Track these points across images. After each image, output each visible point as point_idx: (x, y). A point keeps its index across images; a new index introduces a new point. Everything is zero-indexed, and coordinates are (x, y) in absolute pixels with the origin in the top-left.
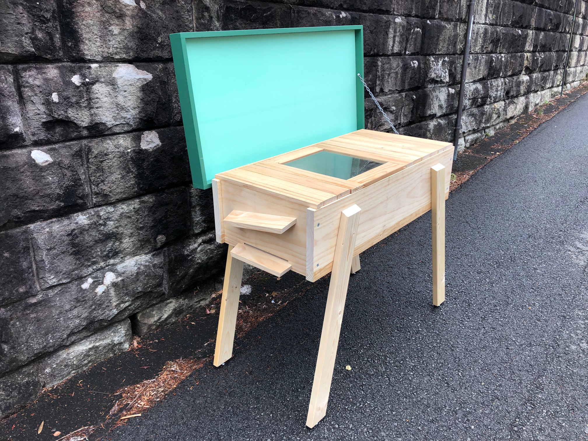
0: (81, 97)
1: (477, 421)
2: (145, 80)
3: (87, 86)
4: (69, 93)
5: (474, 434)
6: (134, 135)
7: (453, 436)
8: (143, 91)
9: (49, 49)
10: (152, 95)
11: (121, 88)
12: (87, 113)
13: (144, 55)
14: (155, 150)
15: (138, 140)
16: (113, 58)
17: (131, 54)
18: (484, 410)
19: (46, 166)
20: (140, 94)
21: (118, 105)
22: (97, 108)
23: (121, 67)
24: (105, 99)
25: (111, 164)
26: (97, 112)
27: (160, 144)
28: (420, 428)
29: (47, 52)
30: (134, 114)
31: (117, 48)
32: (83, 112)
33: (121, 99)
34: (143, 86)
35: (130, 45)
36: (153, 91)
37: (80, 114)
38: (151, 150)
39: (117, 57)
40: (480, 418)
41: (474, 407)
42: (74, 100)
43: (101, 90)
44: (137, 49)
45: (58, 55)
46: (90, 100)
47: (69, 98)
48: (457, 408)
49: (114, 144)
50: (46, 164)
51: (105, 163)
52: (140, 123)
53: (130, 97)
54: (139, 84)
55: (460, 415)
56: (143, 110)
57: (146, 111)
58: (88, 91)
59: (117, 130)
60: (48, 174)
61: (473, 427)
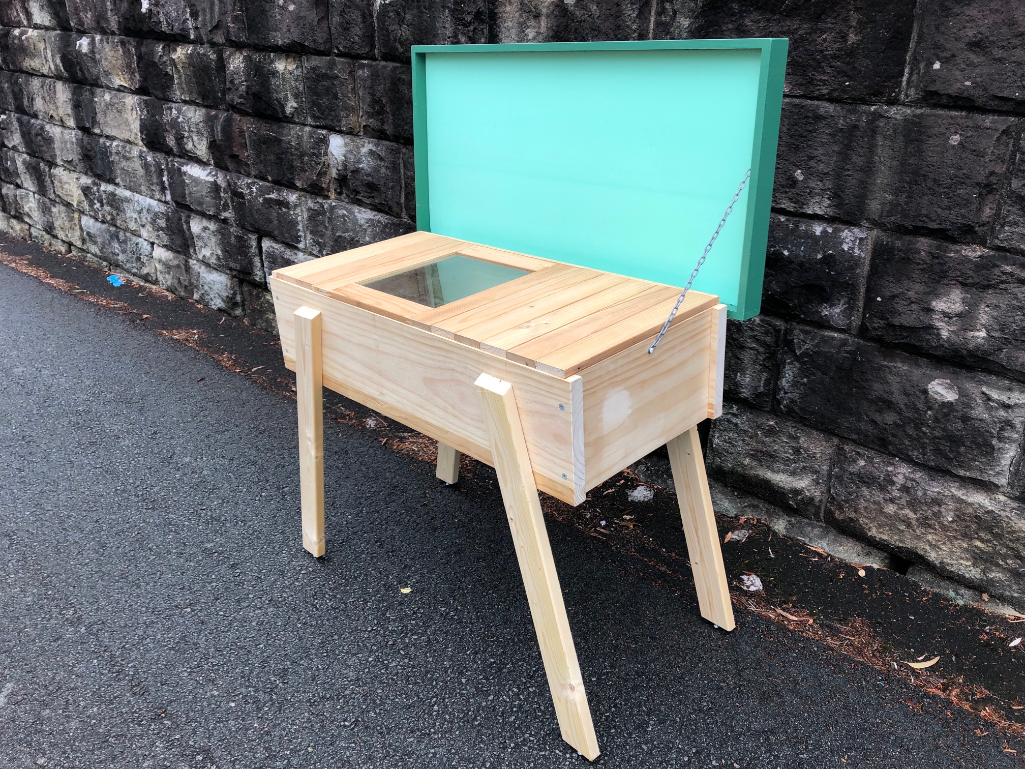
1: (240, 713)
5: (221, 702)
7: (231, 677)
18: (256, 730)
28: (261, 646)
40: (243, 719)
41: (267, 719)
48: (274, 697)
55: (261, 695)
61: (233, 705)
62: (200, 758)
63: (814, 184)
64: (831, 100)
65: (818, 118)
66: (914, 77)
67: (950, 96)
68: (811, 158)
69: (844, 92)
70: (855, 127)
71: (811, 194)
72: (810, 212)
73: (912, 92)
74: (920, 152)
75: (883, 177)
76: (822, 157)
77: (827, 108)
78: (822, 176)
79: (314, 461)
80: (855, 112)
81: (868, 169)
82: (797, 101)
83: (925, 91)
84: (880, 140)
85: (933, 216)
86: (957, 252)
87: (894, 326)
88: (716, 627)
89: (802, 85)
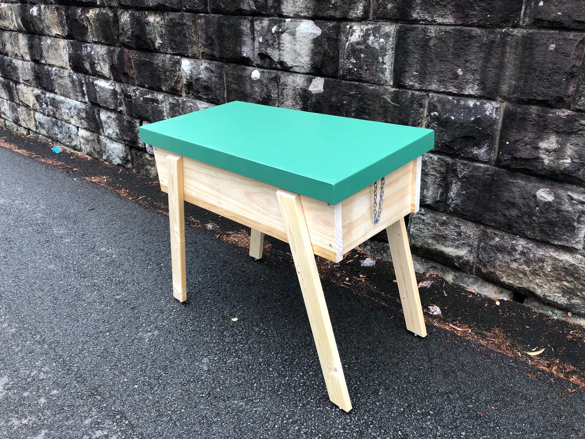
0: (275, 41)
1: (141, 391)
2: (315, 34)
3: (279, 34)
4: (268, 37)
5: (129, 385)
6: (309, 77)
7: (135, 371)
8: (315, 43)
9: (264, 8)
10: (319, 48)
11: (298, 39)
12: (278, 53)
13: (320, 14)
14: (317, 94)
15: (310, 81)
16: (299, 15)
17: (310, 12)
18: (150, 401)
19: (255, 81)
20: (311, 46)
21: (295, 51)
22: (283, 50)
23: (304, 22)
24: (288, 45)
25: (288, 93)
26: (282, 53)
27: (322, 90)
28: (151, 353)
29: (263, 10)
30: (307, 61)
31: (301, 8)
32: (276, 51)
33: (297, 47)
34: (314, 40)
35: (309, 5)
36: (320, 45)
37: (274, 52)
38: (314, 93)
39: (302, 15)
40: (143, 395)
41: (157, 394)
42: (271, 42)
43: (286, 38)
44: (314, 9)
45: (270, 12)
46: (279, 44)
47: (268, 40)
49: (293, 79)
50: (256, 79)
51: (285, 91)
52: (312, 69)
53: (304, 46)
54: (311, 37)
56: (312, 59)
57: (314, 60)
58: (279, 37)
59: (297, 69)
60: (256, 86)
61: (136, 386)
62: (118, 417)
63: (469, 77)
64: (479, 26)
65: (471, 37)
66: (528, 11)
67: (549, 21)
68: (467, 61)
69: (487, 21)
70: (493, 42)
71: (467, 83)
72: (466, 93)
73: (527, 20)
74: (532, 55)
75: (509, 71)
76: (474, 61)
77: (477, 31)
78: (474, 71)
79: (179, 245)
80: (493, 33)
81: (501, 66)
82: (458, 27)
83: (535, 19)
84: (508, 49)
85: (540, 92)
86: (553, 113)
87: (517, 158)
88: (416, 335)
89: (462, 18)
